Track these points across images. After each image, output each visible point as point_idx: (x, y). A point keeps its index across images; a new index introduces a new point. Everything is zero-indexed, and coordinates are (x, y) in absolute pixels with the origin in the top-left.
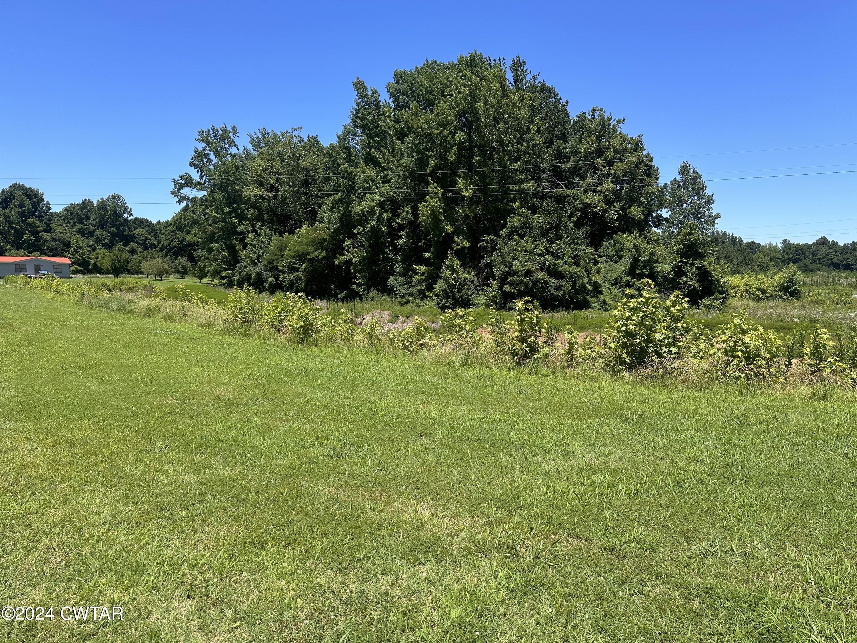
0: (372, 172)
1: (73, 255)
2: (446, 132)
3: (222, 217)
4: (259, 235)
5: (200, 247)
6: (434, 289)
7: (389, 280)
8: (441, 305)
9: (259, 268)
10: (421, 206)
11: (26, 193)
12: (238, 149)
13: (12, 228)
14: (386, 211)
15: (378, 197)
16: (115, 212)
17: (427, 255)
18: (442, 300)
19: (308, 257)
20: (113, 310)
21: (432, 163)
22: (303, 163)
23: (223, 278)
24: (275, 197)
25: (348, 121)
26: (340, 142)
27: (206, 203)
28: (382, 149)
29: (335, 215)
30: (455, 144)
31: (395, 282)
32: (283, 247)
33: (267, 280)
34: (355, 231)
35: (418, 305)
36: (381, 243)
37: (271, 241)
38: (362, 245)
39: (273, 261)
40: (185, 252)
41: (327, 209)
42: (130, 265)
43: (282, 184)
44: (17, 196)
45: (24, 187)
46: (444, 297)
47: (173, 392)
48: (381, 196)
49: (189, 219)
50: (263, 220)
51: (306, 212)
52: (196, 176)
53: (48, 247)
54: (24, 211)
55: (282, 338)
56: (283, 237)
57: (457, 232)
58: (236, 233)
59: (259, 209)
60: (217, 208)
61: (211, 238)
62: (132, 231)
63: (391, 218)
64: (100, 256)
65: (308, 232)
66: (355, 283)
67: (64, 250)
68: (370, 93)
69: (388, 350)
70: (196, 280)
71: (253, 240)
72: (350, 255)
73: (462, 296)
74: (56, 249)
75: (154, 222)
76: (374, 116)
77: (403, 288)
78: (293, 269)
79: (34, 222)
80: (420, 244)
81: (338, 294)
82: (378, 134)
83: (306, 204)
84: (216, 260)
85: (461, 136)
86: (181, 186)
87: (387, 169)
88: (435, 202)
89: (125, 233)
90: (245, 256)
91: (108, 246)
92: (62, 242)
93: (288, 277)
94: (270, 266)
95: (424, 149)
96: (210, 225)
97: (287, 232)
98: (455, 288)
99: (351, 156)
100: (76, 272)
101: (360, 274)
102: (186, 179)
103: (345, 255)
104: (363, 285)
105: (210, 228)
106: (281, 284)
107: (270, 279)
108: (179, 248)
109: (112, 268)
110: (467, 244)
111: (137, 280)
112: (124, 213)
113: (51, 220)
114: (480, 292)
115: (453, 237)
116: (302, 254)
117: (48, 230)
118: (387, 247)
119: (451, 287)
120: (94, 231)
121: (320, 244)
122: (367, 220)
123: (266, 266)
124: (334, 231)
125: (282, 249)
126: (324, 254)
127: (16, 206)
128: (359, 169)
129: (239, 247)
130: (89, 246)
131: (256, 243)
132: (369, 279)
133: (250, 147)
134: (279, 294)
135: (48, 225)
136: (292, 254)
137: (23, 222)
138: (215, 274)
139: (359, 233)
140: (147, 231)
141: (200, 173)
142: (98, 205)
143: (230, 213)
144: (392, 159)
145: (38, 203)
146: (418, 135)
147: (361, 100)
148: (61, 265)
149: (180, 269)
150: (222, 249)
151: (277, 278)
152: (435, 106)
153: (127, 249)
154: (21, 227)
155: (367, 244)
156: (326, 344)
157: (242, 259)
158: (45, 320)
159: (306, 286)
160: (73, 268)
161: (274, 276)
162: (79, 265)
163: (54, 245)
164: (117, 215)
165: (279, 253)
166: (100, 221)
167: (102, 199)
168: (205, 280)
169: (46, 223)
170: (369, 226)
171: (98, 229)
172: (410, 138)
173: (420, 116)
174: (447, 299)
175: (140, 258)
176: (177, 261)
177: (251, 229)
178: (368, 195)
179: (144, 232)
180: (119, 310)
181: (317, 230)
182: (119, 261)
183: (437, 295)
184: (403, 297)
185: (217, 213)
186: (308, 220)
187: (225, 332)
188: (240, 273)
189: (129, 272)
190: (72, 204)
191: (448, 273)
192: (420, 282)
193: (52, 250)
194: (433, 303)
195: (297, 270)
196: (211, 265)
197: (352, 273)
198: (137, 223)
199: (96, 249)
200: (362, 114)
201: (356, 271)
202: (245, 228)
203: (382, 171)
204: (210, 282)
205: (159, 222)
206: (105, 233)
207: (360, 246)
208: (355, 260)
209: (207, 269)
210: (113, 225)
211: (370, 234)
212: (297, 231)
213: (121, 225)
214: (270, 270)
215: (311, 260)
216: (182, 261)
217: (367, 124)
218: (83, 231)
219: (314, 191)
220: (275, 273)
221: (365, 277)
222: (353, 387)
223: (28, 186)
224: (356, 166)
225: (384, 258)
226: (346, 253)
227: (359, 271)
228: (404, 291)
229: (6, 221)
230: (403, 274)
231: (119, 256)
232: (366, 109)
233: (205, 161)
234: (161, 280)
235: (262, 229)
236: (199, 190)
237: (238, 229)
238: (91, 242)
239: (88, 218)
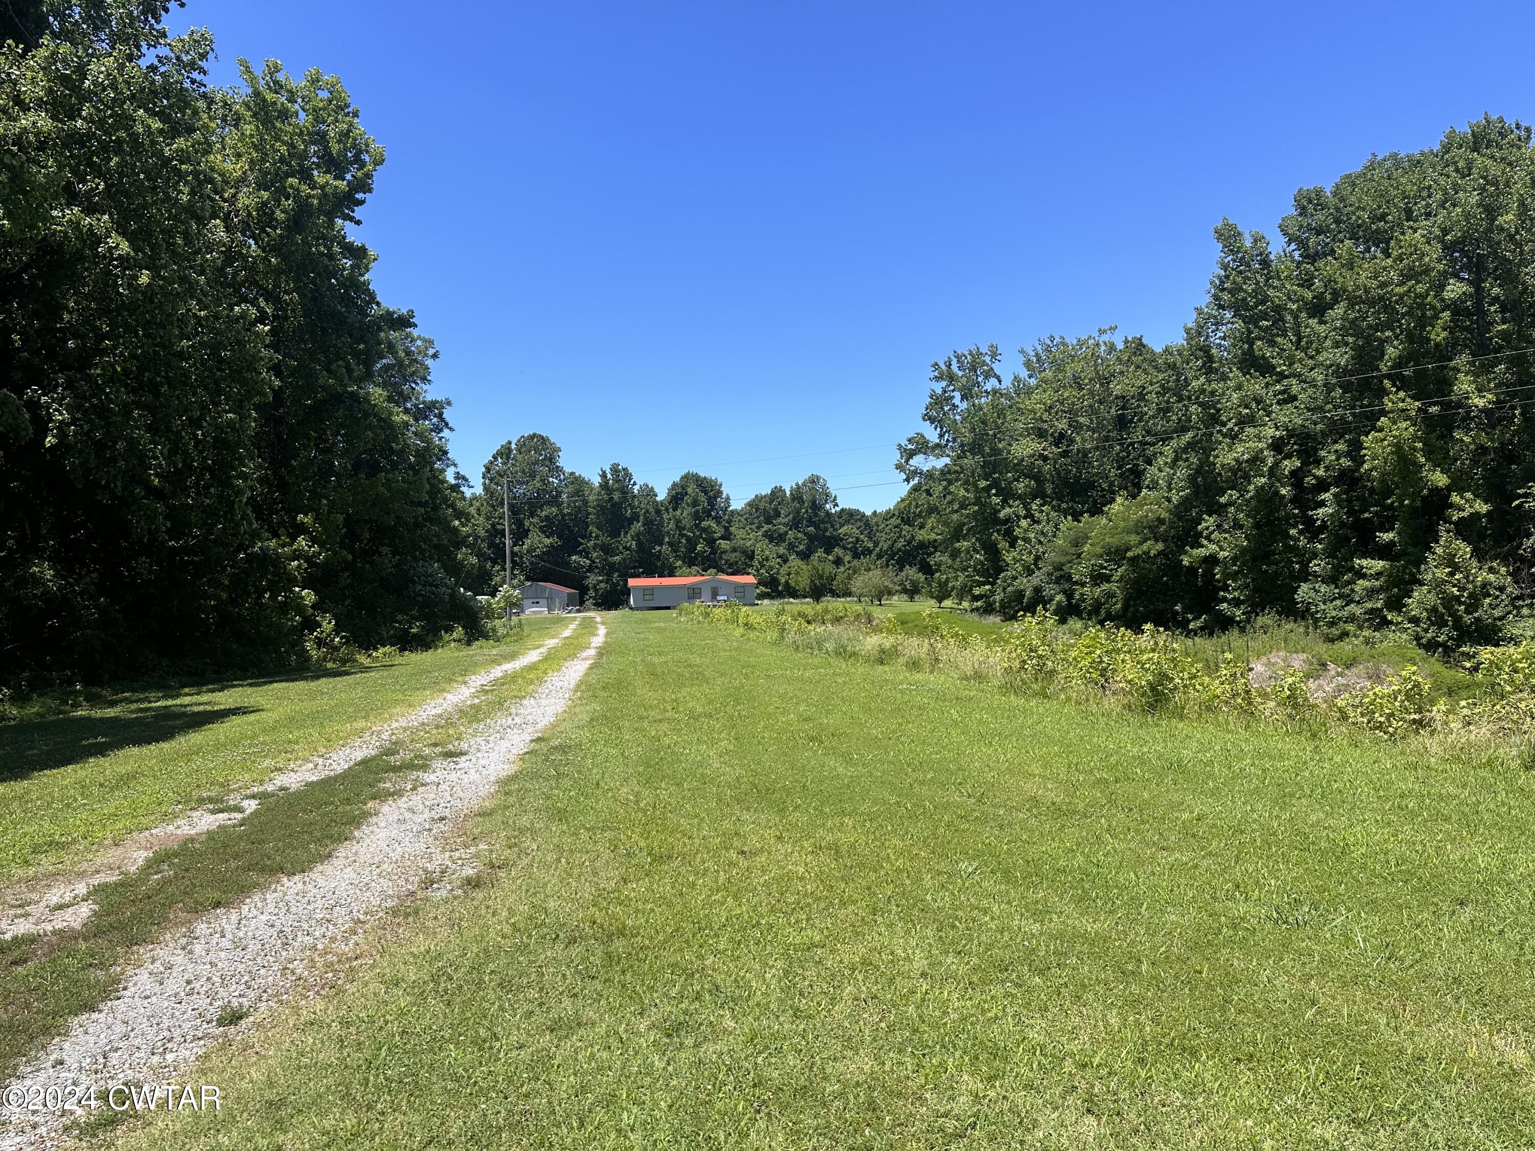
0: (1256, 386)
1: (757, 570)
2: (1421, 289)
3: (975, 497)
4: (1038, 522)
5: (939, 549)
6: (1405, 606)
7: (1300, 592)
8: (1424, 641)
9: (1037, 579)
10: (1368, 440)
11: (700, 485)
12: (1000, 382)
13: (683, 535)
14: (1289, 456)
15: (1270, 432)
16: (814, 502)
17: (1387, 537)
18: (1426, 631)
19: (1129, 554)
20: (827, 652)
21: (1391, 352)
22: (1117, 389)
23: (976, 598)
24: (1065, 454)
25: (1204, 300)
26: (1190, 339)
27: (948, 476)
28: (1279, 339)
29: (1182, 473)
30: (1446, 308)
31: (1312, 594)
32: (1080, 540)
33: (1051, 600)
34: (1223, 500)
35: (1367, 642)
36: (1278, 519)
37: (1058, 529)
38: (1237, 525)
39: (1063, 565)
40: (915, 558)
41: (1166, 463)
42: (835, 583)
43: (1078, 427)
44: (690, 490)
45: (699, 477)
46: (1433, 624)
47: (960, 784)
48: (1277, 428)
49: (923, 505)
50: (1043, 496)
51: (1121, 475)
52: (932, 435)
53: (727, 561)
54: (698, 511)
55: (1111, 703)
56: (1079, 521)
57: (1457, 485)
58: (996, 521)
59: (1038, 478)
60: (967, 482)
61: (957, 534)
62: (836, 530)
63: (1299, 469)
64: (793, 570)
65: (1128, 508)
66: (1225, 599)
67: (746, 564)
68: (1248, 243)
69: (1339, 732)
70: (933, 602)
71: (1026, 531)
72: (1213, 547)
73: (1478, 620)
74: (737, 563)
75: (868, 513)
76: (1257, 283)
77: (1331, 606)
78: (1098, 578)
79: (710, 526)
80: (1366, 515)
81: (1189, 621)
82: (1266, 314)
83: (1123, 459)
84: (965, 569)
85: (1455, 289)
86: (911, 454)
87: (1287, 377)
88: (1405, 429)
89: (828, 534)
90: (1014, 558)
91: (805, 556)
92: (744, 552)
93: (1090, 592)
94: (1057, 574)
95: (1370, 326)
96: (956, 511)
97: (1086, 512)
98: (1461, 603)
99: (1212, 362)
100: (762, 596)
101: (1234, 581)
102: (917, 443)
103: (1202, 546)
104: (1243, 602)
105: (955, 517)
106: (1077, 606)
107: (1058, 598)
108: (906, 552)
109: (811, 588)
110: (1482, 507)
111: (847, 605)
112: (826, 502)
113: (731, 521)
114: (1525, 611)
115: (1449, 496)
116: (1117, 550)
117: (727, 536)
118: (1294, 526)
119: (1449, 601)
120: (786, 533)
121: (1152, 529)
122: (1247, 478)
123: (1049, 574)
124: (1180, 504)
125: (1077, 543)
126: (1160, 546)
127: (688, 505)
128: (1231, 384)
129: (1003, 545)
130: (779, 557)
131: (1033, 535)
132: (1255, 591)
133: (1024, 373)
134: (1075, 624)
135: (727, 529)
136: (1099, 550)
137: (697, 526)
138: (964, 592)
139: (1231, 504)
140: (858, 529)
141: (939, 429)
142: (791, 494)
143: (987, 489)
144: (1299, 355)
145: (715, 498)
146: (1353, 302)
147: (1230, 258)
148: (744, 586)
149: (908, 587)
150: (975, 550)
151: (1069, 595)
152: (1392, 243)
153: (830, 557)
154: (694, 533)
155: (1248, 522)
156: (1200, 715)
157: (1007, 565)
158: (743, 667)
159: (1126, 607)
160: (758, 591)
161: (1064, 592)
162: (765, 585)
163: (733, 557)
164: (816, 506)
165: (1073, 550)
166: (794, 518)
167: (797, 484)
168: (947, 603)
169: (724, 527)
170: (1252, 487)
171: (791, 529)
172: (1339, 310)
173: (1360, 267)
174: (1440, 628)
175: (851, 572)
176: (903, 574)
177: (1023, 513)
178: (1249, 430)
179: (855, 530)
180: (837, 653)
181: (1146, 504)
182: (821, 577)
183: (1415, 620)
184: (1332, 624)
185: (967, 490)
186: (1126, 488)
187: (1008, 688)
188: (1004, 589)
189: (835, 594)
190: (756, 496)
191: (1442, 573)
192: (1371, 593)
193: (731, 565)
194: (1404, 636)
195: (1107, 579)
196: (956, 578)
197: (1218, 581)
198: (844, 517)
199: (788, 560)
200: (1234, 282)
201: (1227, 575)
202: (1014, 513)
203: (1278, 382)
204: (956, 606)
205: (875, 513)
206: (800, 535)
207: (1233, 528)
208: (1222, 554)
209: (950, 585)
210: (811, 522)
211: (1253, 502)
212: (1106, 509)
213: (823, 522)
214: (1057, 582)
215: (1134, 560)
216: (912, 573)
217: (1244, 299)
218: (772, 535)
219: (1138, 435)
220: (1067, 586)
221: (1247, 586)
222: (1283, 799)
223: (702, 475)
224: (1224, 378)
225: (1287, 547)
226: (1205, 542)
227: (1234, 576)
228: (1334, 613)
229: (677, 527)
230: (1332, 579)
231: (820, 568)
232: (1241, 272)
233: (946, 409)
234: (880, 605)
235: (1042, 511)
236: (938, 457)
237: (1002, 515)
238: (782, 550)
239: (778, 514)
